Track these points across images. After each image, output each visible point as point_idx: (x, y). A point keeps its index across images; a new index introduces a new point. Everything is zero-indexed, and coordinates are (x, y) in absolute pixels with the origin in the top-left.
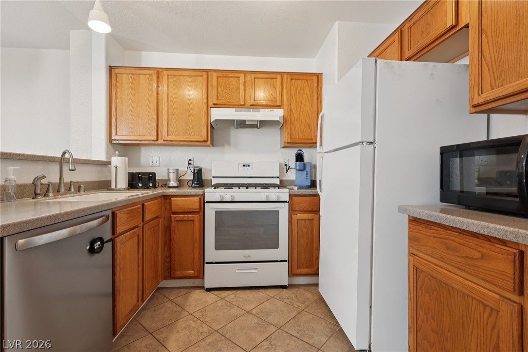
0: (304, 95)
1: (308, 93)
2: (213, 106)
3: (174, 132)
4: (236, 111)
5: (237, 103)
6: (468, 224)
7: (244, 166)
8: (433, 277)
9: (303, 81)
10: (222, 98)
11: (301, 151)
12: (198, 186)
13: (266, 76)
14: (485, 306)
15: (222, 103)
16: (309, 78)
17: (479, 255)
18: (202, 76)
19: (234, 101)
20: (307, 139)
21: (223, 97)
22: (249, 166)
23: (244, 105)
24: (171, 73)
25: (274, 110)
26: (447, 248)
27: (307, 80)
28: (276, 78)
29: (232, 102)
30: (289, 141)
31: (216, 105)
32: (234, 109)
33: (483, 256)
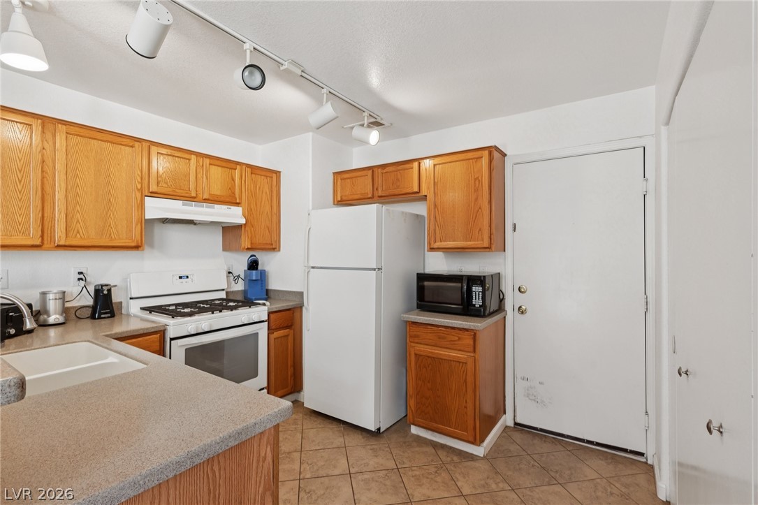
0: (264, 194)
1: (268, 193)
2: (149, 194)
3: (78, 232)
4: (183, 205)
5: (187, 195)
6: (452, 323)
7: (180, 277)
8: (429, 357)
9: (263, 177)
10: (164, 185)
11: (255, 256)
12: (109, 315)
13: (224, 164)
14: (460, 362)
15: (166, 193)
16: (269, 174)
17: (457, 338)
18: (132, 147)
19: (182, 191)
20: (266, 244)
21: (167, 183)
22: (187, 277)
23: (194, 198)
24: (73, 129)
25: (232, 207)
26: (439, 338)
27: (266, 176)
28: (235, 169)
29: (179, 192)
30: (249, 247)
31: (154, 194)
32: (181, 202)
33: (459, 339)
